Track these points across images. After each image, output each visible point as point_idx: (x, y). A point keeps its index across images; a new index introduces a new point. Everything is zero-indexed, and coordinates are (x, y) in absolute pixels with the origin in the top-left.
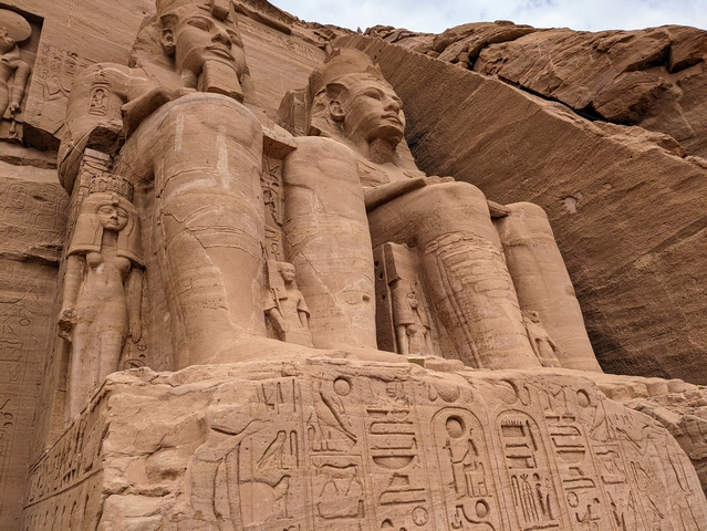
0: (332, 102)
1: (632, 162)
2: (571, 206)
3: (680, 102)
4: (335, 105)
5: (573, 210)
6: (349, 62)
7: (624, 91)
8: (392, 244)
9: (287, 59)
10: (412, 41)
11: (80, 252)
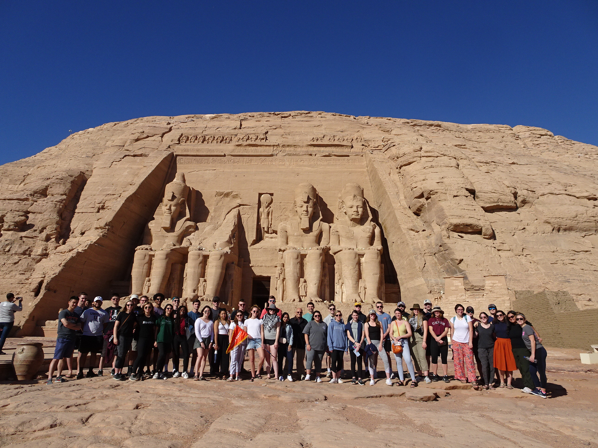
3: (428, 210)
7: (416, 204)
9: (346, 170)
10: (391, 151)
11: (277, 278)
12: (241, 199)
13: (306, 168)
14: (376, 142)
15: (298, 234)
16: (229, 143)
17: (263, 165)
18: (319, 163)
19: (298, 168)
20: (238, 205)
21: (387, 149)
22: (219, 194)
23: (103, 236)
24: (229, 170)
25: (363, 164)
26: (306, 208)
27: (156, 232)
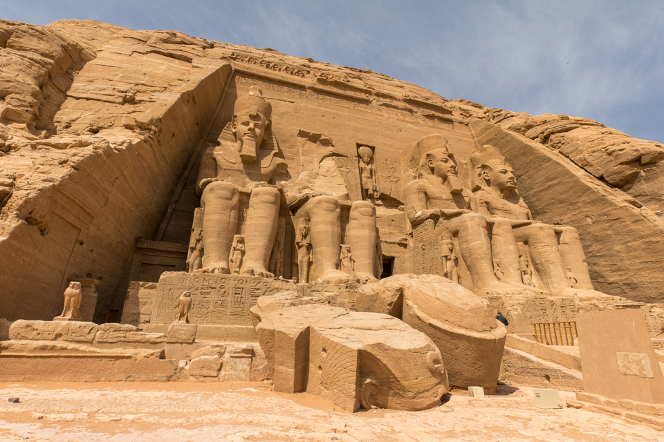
0: (484, 173)
1: (616, 209)
2: (589, 220)
3: (644, 180)
5: (590, 223)
6: (490, 154)
7: (618, 173)
10: (513, 121)
11: (446, 257)
12: (333, 146)
13: (409, 125)
15: (447, 198)
16: (302, 77)
17: (357, 110)
18: (422, 122)
19: (398, 122)
20: (332, 153)
21: (501, 120)
22: (302, 134)
23: (145, 141)
24: (312, 107)
25: (469, 134)
26: (453, 164)
27: (227, 164)
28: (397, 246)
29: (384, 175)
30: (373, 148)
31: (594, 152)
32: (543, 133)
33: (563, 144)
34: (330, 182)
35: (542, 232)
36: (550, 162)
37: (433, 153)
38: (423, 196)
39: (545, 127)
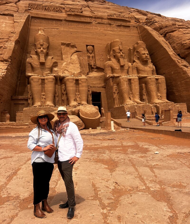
1: (179, 69)
4: (138, 55)
6: (140, 46)
7: (184, 53)
8: (143, 84)
9: (129, 34)
10: (155, 25)
11: (114, 92)
12: (76, 48)
13: (109, 32)
14: (142, 20)
15: (119, 68)
16: (61, 13)
17: (86, 28)
18: (116, 29)
19: (105, 31)
20: (76, 51)
21: (152, 24)
22: (63, 44)
23: (8, 66)
24: (66, 30)
25: (137, 32)
26: (122, 54)
27: (36, 66)
28: (102, 88)
29: (98, 58)
30: (93, 46)
31: (178, 43)
32: (164, 32)
33: (170, 38)
34: (74, 67)
35: (150, 80)
36: (163, 48)
37: (115, 49)
38: (110, 68)
39: (166, 29)
